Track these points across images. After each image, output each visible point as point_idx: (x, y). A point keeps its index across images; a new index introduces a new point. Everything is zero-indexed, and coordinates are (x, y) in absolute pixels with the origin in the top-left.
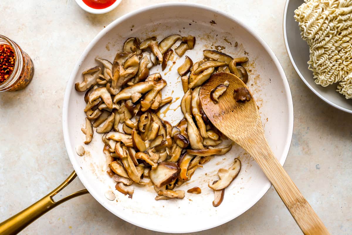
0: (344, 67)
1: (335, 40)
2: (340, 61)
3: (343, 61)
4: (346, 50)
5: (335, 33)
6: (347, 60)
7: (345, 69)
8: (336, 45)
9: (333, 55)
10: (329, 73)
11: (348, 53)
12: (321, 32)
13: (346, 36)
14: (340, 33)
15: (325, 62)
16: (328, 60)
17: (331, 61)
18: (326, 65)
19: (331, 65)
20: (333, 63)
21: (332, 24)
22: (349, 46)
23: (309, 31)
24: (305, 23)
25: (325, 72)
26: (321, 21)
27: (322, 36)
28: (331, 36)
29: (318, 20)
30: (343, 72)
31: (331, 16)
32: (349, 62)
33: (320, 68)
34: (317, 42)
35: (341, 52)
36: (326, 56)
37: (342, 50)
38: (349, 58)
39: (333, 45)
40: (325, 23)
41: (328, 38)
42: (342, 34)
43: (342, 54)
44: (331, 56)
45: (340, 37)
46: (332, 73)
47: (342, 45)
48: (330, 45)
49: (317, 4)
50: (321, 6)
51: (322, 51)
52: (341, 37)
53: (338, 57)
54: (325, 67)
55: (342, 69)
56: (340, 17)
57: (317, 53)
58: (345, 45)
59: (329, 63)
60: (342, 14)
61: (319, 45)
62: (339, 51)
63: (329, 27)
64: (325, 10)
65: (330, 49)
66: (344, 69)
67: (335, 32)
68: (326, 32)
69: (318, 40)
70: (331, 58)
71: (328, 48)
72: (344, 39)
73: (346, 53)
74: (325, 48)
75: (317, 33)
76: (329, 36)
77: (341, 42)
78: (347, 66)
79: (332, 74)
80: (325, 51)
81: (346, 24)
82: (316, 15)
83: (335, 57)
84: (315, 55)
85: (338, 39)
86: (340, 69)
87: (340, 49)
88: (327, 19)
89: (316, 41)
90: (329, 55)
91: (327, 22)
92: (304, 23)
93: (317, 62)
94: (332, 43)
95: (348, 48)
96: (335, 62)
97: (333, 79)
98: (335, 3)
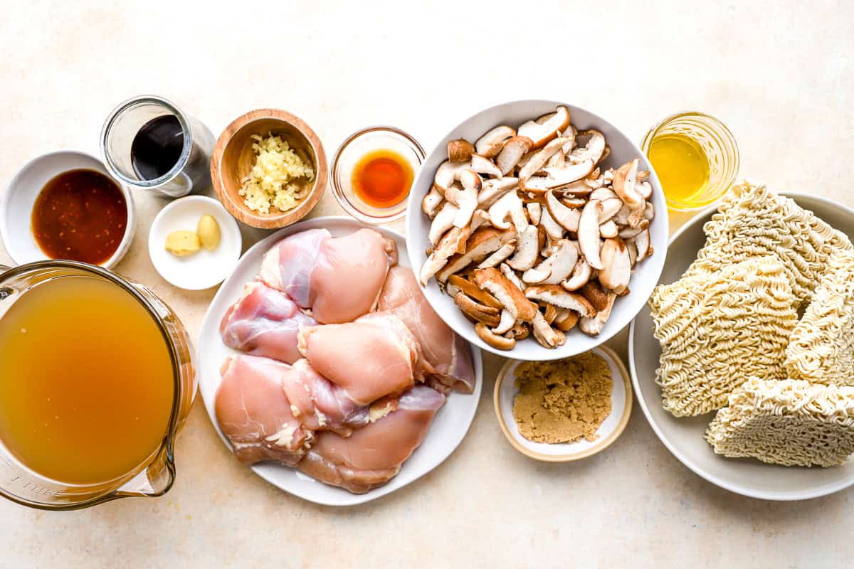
0: (711, 397)
1: (704, 355)
2: (706, 387)
3: (711, 388)
4: (719, 372)
5: (706, 344)
6: (719, 386)
7: (713, 399)
8: (704, 361)
9: (695, 375)
10: (685, 401)
11: (721, 378)
12: (682, 339)
13: (724, 350)
14: (714, 345)
15: (680, 383)
16: (686, 381)
17: (692, 385)
18: (681, 388)
19: (690, 390)
20: (694, 388)
21: (702, 331)
22: (724, 367)
23: (663, 332)
24: (661, 317)
25: (678, 398)
26: (685, 322)
27: (683, 345)
28: (697, 347)
29: (681, 317)
30: (709, 403)
31: (704, 318)
32: (721, 391)
33: (671, 390)
34: (673, 351)
35: (710, 373)
36: (684, 375)
37: (714, 371)
38: (723, 385)
39: (699, 360)
40: (692, 326)
41: (691, 349)
42: (716, 348)
43: (711, 376)
44: (692, 377)
45: (713, 351)
46: (688, 402)
47: (715, 364)
48: (693, 360)
49: (686, 292)
50: (691, 297)
51: (678, 367)
52: (715, 352)
53: (705, 380)
54: (679, 390)
55: (709, 399)
56: (718, 322)
57: (670, 367)
58: (719, 365)
59: (687, 386)
60: (723, 318)
61: (674, 357)
62: (707, 371)
63: (696, 333)
64: (696, 304)
65: (693, 366)
66: (711, 399)
67: (706, 342)
68: (690, 341)
69: (675, 349)
70: (693, 379)
71: (689, 364)
72: (719, 356)
73: (719, 376)
74: (684, 362)
75: (675, 339)
76: (693, 347)
77: (714, 359)
78: (717, 396)
79: (690, 404)
80: (683, 366)
81: (726, 334)
82: (679, 310)
83: (699, 380)
84: (666, 369)
85: (708, 354)
86: (703, 398)
87: (709, 368)
88: (696, 319)
89: (671, 349)
90: (690, 374)
91: (694, 325)
92: (658, 315)
93: (669, 379)
94: (698, 358)
95: (722, 370)
96: (697, 387)
97: (689, 410)
98: (715, 297)
